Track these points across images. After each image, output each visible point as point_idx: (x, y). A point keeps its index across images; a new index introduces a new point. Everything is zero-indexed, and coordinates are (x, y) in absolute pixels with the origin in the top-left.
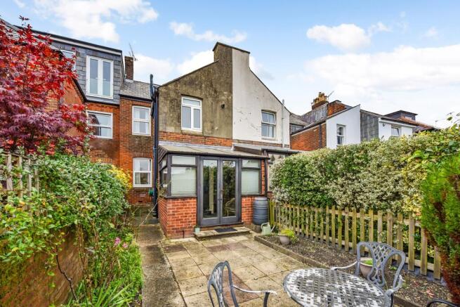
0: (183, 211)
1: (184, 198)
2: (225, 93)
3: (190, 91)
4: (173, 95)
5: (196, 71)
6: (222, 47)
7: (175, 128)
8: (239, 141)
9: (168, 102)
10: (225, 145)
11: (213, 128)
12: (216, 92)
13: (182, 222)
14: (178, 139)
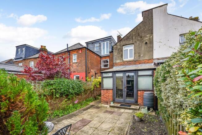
0: (107, 94)
1: (107, 90)
2: (147, 36)
3: (127, 43)
4: (119, 47)
5: (130, 32)
6: (145, 12)
7: (120, 60)
8: (158, 59)
9: (117, 51)
10: (148, 63)
11: (139, 56)
12: (141, 37)
13: (107, 99)
14: (121, 65)
